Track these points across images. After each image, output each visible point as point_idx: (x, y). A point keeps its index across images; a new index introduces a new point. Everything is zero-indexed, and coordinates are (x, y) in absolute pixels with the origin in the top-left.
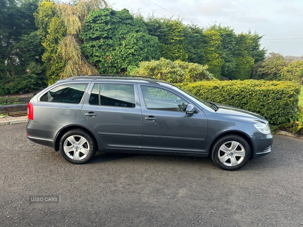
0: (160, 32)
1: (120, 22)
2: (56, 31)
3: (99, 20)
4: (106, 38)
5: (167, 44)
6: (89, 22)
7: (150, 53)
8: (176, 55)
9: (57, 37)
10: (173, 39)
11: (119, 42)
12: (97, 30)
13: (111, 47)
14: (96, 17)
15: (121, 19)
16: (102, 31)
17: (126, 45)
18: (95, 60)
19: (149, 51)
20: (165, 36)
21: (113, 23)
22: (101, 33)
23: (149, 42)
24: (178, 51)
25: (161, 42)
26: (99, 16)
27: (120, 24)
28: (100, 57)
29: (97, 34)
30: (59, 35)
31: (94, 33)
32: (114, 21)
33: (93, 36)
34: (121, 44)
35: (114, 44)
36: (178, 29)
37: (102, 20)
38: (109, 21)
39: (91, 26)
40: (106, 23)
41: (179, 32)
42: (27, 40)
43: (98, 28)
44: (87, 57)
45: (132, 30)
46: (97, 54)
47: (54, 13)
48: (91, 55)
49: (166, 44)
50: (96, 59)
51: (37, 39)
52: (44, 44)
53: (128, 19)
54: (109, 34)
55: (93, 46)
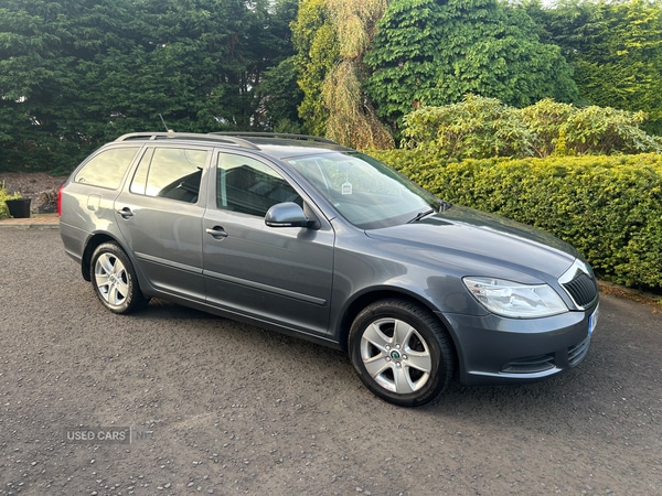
0: (585, 32)
1: (458, 18)
2: (323, 54)
3: (404, 19)
4: (416, 59)
5: (605, 62)
6: (384, 26)
7: (526, 88)
8: (630, 90)
9: (324, 67)
10: (622, 48)
11: (448, 67)
12: (398, 43)
13: (427, 78)
14: (399, 14)
15: (463, 10)
16: (410, 44)
17: (462, 73)
18: (390, 111)
19: (522, 82)
20: (598, 40)
21: (439, 22)
22: (405, 49)
23: (528, 59)
24: (637, 78)
25: (587, 59)
26: (406, 11)
27: (458, 24)
28: (400, 103)
29: (398, 51)
30: (326, 63)
31: (392, 51)
32: (440, 19)
33: (389, 57)
34: (452, 72)
35: (434, 71)
36: (642, 18)
37: (412, 17)
38: (426, 19)
39: (386, 35)
40: (421, 24)
41: (645, 26)
42: (274, 77)
43: (401, 38)
44: (375, 105)
45: (488, 35)
46: (394, 97)
47: (323, 17)
48: (384, 101)
49: (602, 62)
50: (392, 108)
51: (289, 74)
52: (299, 83)
53: (481, 7)
54: (426, 49)
55: (388, 81)
